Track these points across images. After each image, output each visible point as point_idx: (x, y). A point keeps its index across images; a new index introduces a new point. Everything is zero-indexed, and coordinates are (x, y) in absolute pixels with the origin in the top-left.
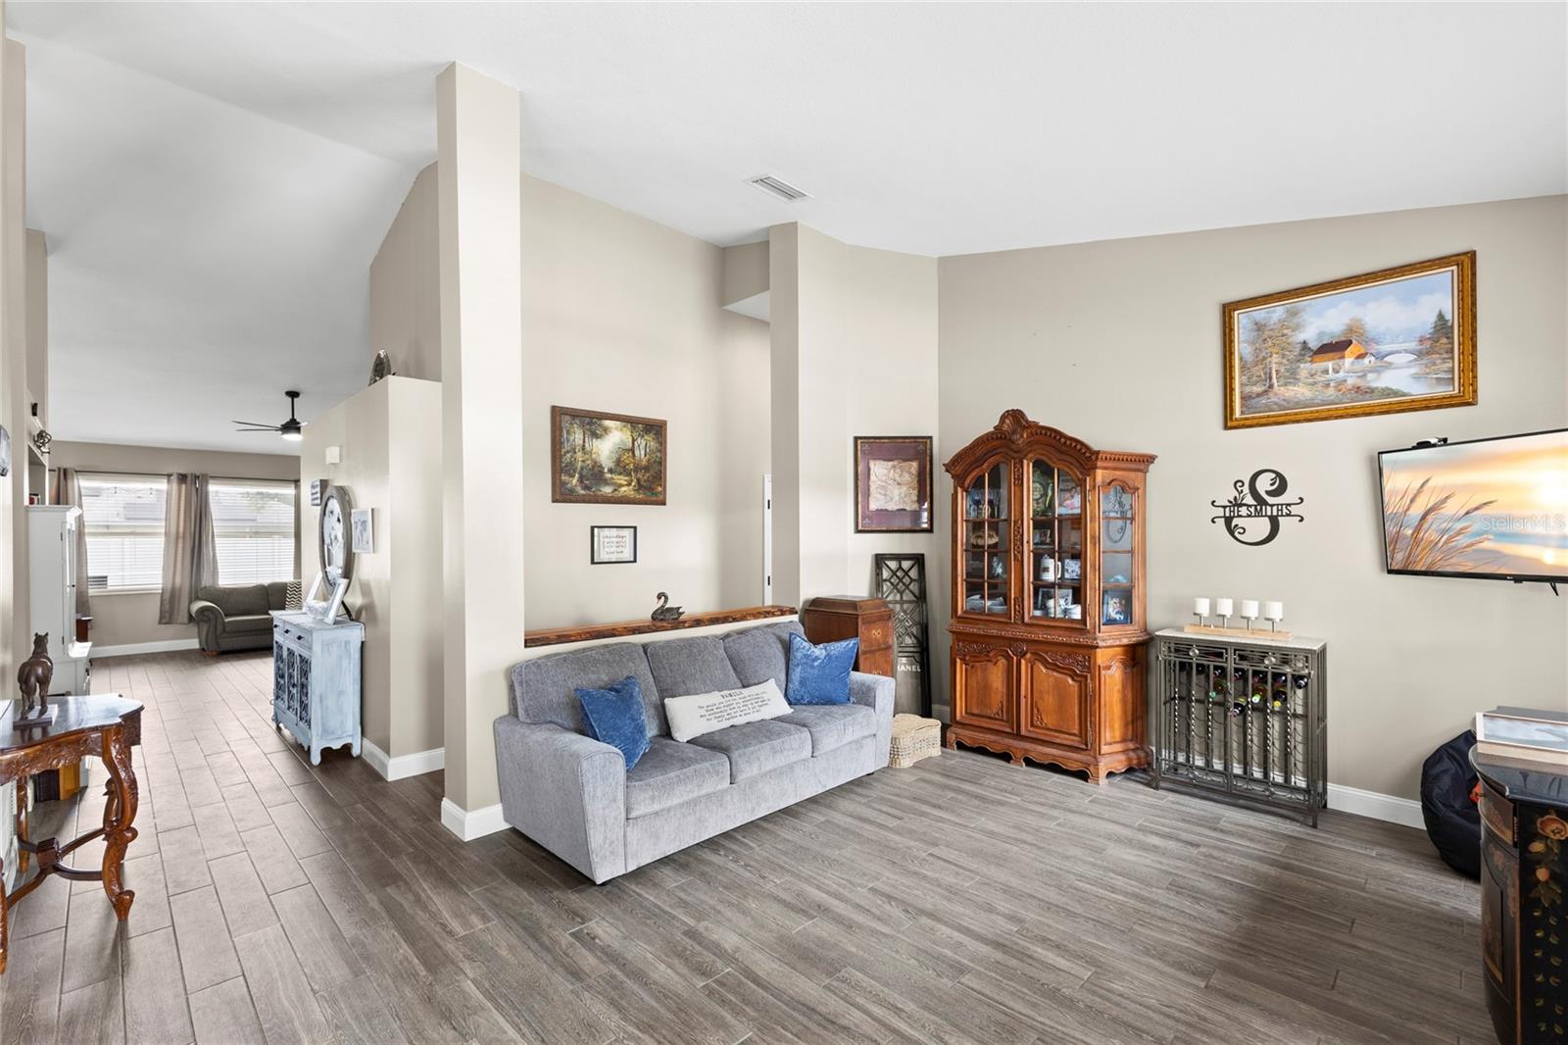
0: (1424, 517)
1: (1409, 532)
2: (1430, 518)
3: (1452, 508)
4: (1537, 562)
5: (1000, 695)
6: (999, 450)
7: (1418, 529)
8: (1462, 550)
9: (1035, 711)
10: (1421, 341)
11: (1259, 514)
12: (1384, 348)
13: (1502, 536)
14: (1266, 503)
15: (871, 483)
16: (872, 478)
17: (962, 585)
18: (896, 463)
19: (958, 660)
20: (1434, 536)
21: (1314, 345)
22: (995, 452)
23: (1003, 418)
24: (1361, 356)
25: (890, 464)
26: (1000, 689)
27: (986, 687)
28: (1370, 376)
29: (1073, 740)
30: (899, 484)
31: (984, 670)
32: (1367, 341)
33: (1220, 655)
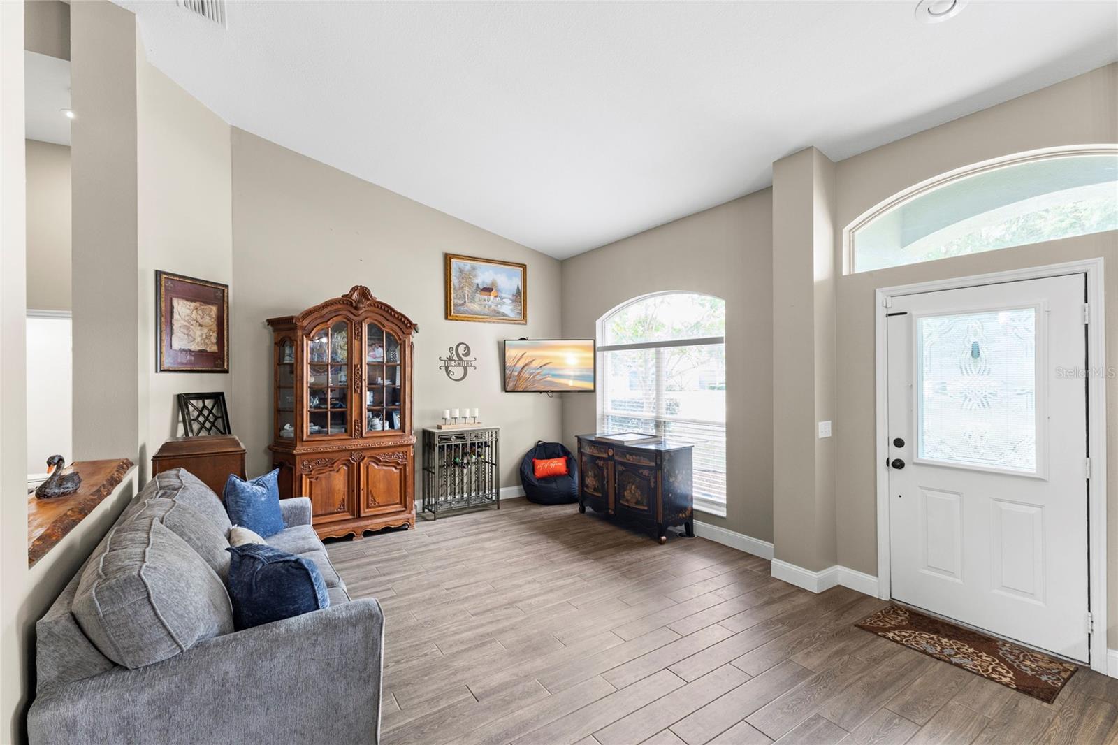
0: (523, 368)
1: (516, 374)
2: (526, 368)
3: (535, 364)
4: (567, 385)
5: (342, 493)
6: (341, 313)
7: (520, 373)
8: (539, 381)
9: (370, 497)
10: (513, 295)
11: (459, 365)
12: (503, 295)
13: (554, 376)
14: (462, 360)
15: (174, 322)
16: (176, 316)
17: (307, 414)
18: (198, 304)
19: (304, 476)
20: (528, 376)
21: (481, 287)
22: (337, 313)
23: (353, 290)
24: (496, 297)
25: (193, 304)
26: (342, 489)
27: (330, 491)
28: (499, 306)
29: (397, 508)
30: (200, 325)
31: (328, 478)
32: (498, 291)
33: (463, 438)
